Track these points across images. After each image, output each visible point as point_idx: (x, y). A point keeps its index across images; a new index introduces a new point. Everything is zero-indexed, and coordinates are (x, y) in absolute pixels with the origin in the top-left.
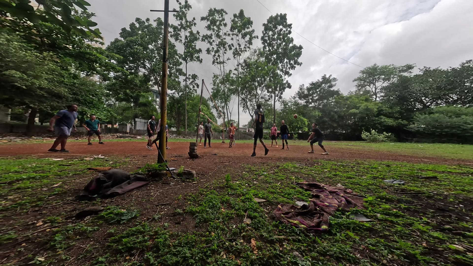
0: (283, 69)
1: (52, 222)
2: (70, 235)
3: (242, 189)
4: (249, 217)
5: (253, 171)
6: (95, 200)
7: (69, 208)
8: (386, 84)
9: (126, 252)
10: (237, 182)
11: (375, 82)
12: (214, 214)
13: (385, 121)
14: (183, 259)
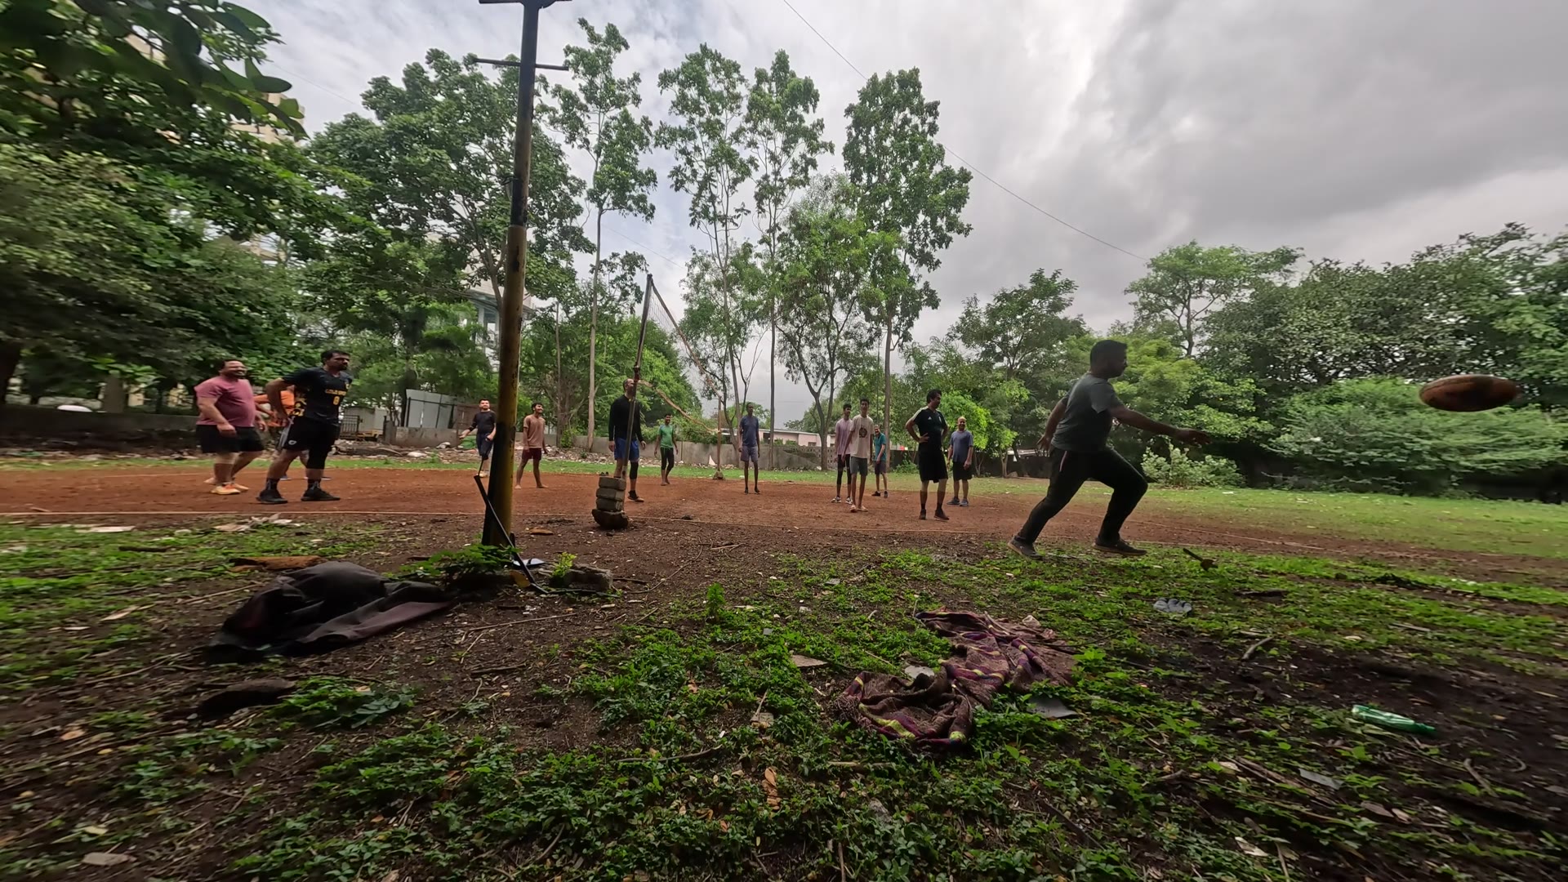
0: (913, 245)
1: (115, 727)
2: (184, 764)
3: (759, 628)
4: (770, 708)
5: (803, 573)
6: (266, 661)
7: (174, 686)
8: (1218, 306)
9: (371, 804)
10: (748, 607)
11: (1189, 297)
12: (662, 698)
13: (1212, 423)
14: (552, 818)
